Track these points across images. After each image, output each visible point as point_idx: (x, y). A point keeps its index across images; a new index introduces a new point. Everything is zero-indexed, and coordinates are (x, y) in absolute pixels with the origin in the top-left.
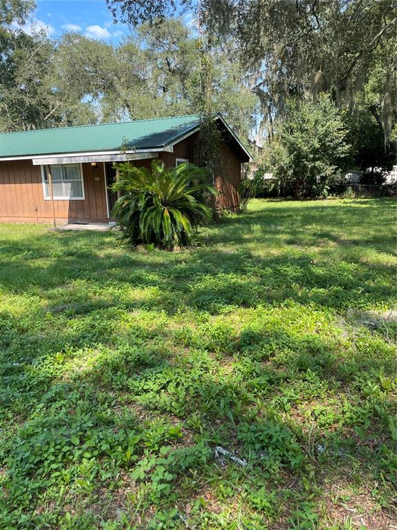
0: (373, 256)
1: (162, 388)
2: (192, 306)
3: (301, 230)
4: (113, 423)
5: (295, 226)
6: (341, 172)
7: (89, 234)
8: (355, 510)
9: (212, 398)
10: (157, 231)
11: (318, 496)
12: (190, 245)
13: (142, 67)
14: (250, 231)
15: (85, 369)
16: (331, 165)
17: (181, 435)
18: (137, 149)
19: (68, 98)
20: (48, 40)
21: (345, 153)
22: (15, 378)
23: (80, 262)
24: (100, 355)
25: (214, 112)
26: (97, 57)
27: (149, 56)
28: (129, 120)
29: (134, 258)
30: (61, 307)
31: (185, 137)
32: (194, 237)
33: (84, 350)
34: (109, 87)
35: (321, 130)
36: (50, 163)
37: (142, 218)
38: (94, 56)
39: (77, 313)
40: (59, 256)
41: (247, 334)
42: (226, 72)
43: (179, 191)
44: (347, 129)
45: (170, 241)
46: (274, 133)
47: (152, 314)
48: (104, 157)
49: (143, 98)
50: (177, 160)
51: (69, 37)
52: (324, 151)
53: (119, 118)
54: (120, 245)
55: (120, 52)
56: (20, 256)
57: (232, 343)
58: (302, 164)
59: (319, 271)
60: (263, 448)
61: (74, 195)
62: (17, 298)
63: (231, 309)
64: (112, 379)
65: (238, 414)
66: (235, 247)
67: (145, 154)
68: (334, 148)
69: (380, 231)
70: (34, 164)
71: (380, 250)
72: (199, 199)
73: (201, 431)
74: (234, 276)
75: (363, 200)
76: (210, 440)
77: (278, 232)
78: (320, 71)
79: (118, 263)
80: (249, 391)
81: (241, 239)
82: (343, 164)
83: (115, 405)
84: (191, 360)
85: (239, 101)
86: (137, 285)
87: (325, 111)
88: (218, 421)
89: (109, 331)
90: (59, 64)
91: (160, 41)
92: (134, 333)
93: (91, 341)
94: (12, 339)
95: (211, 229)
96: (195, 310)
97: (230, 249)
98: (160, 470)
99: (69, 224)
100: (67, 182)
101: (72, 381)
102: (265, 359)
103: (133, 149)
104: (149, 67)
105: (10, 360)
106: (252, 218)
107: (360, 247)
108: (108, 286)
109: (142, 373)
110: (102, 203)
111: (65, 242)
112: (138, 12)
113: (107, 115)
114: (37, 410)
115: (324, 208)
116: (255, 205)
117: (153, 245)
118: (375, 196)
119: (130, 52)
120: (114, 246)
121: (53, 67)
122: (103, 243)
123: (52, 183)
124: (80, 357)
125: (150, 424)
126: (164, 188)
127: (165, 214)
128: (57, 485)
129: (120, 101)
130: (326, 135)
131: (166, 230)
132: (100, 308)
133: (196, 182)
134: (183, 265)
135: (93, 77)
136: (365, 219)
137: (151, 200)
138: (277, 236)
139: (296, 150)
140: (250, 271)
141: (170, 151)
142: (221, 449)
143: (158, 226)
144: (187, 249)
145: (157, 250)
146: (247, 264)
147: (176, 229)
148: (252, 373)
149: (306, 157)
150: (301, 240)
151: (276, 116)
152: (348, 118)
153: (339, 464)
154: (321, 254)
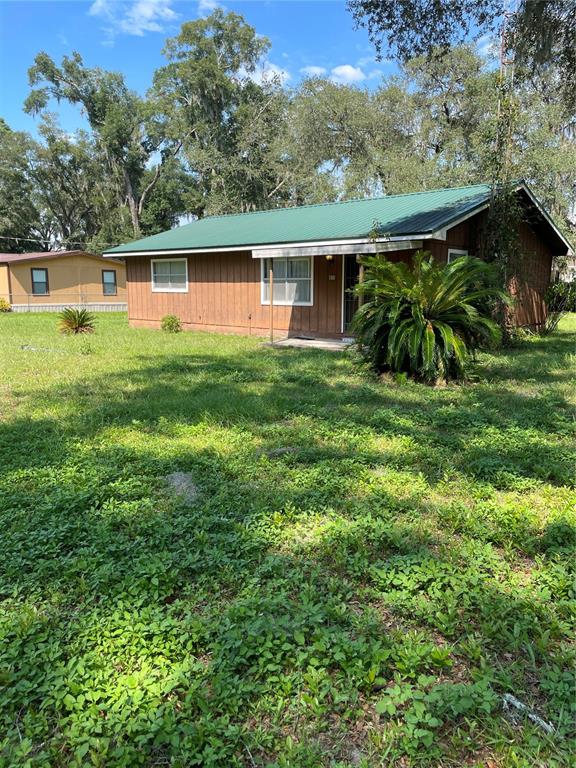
1: (421, 588)
2: (465, 471)
4: (349, 624)
7: (316, 353)
9: (499, 617)
10: (414, 354)
12: (462, 378)
13: (407, 118)
14: (564, 364)
15: (311, 541)
17: (449, 663)
18: (392, 235)
19: (301, 167)
20: (282, 90)
22: (223, 538)
23: (303, 391)
24: (330, 524)
25: (515, 179)
26: (346, 109)
27: (420, 103)
28: (382, 195)
29: (377, 391)
30: (279, 450)
31: (466, 217)
32: (469, 367)
33: (309, 513)
34: (358, 150)
36: (273, 256)
37: (393, 335)
38: (341, 107)
39: (300, 461)
40: (277, 381)
41: (559, 528)
42: (538, 118)
43: (452, 298)
45: (431, 371)
47: (404, 477)
48: (345, 248)
49: (405, 162)
50: (450, 251)
51: (310, 84)
53: (368, 192)
54: (358, 371)
55: (378, 100)
56: (228, 377)
57: (533, 539)
61: (300, 300)
62: (225, 432)
63: (530, 485)
64: (348, 561)
65: (542, 650)
66: (537, 387)
67: (405, 242)
70: (254, 256)
72: (483, 310)
73: (483, 665)
74: (536, 433)
76: (496, 681)
79: (354, 397)
80: (561, 618)
81: (548, 375)
83: (350, 600)
84: (465, 554)
86: (381, 431)
88: (509, 655)
89: (342, 491)
90: (293, 122)
91: (437, 80)
92: (378, 501)
93: (319, 503)
94: (219, 485)
95: (496, 356)
96: (471, 479)
97: (528, 391)
98: (420, 708)
99: (289, 337)
100: (293, 282)
101: (292, 554)
103: (387, 236)
104: (418, 119)
105: (216, 513)
106: (566, 344)
108: (342, 428)
109: (390, 560)
110: (336, 312)
111: (284, 362)
112: (412, 42)
113: (352, 189)
114: (251, 586)
116: (571, 322)
117: (405, 375)
119: (392, 98)
120: (349, 374)
121: (286, 127)
122: (334, 368)
123: (274, 282)
124: (304, 523)
125: (403, 638)
126: (430, 292)
127: (427, 331)
128: (273, 694)
129: (372, 168)
131: (426, 354)
132: (330, 458)
133: (478, 284)
134: (451, 409)
135: (337, 137)
137: (408, 310)
140: (562, 428)
141: (439, 238)
142: (513, 698)
143: (416, 348)
144: (457, 384)
145: (411, 382)
146: (559, 416)
147: (442, 354)
148: (567, 591)
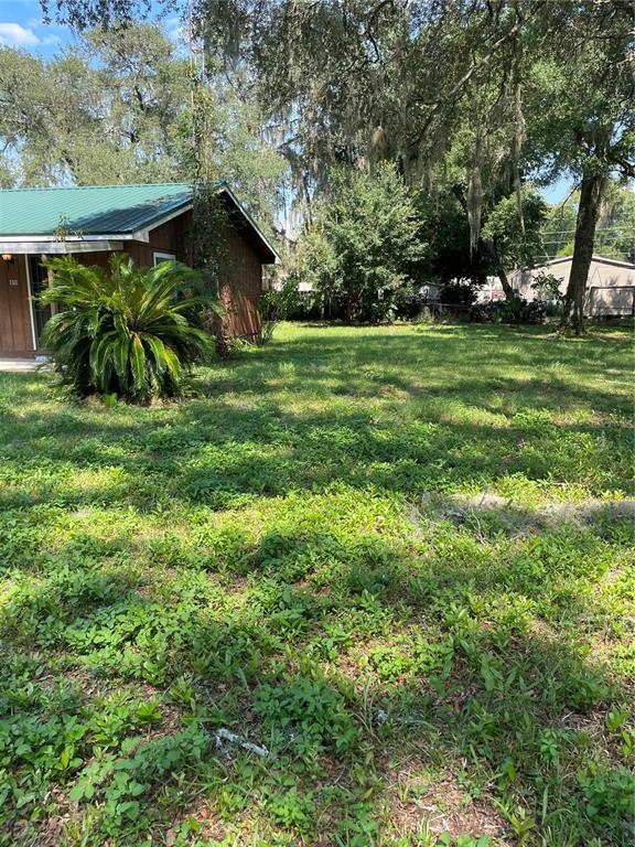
0: (459, 412)
1: (126, 640)
2: (181, 497)
3: (355, 371)
4: (39, 706)
5: (346, 366)
6: (414, 285)
8: (434, 808)
9: (212, 648)
10: (122, 372)
11: (378, 792)
12: (179, 395)
13: (94, 98)
14: (278, 374)
16: (398, 273)
17: (158, 716)
18: (84, 234)
21: (419, 255)
24: (15, 589)
25: (216, 180)
26: (14, 77)
27: (106, 81)
28: (72, 185)
29: (80, 418)
31: (169, 218)
32: (184, 383)
34: (35, 128)
35: (384, 219)
37: (95, 350)
38: (9, 74)
41: (271, 540)
42: (235, 117)
43: (159, 306)
44: (421, 218)
45: (144, 390)
46: (314, 219)
47: (112, 514)
48: (26, 247)
49: (96, 149)
50: (156, 255)
52: (388, 251)
53: (54, 180)
54: (56, 396)
55: (56, 71)
57: (247, 556)
58: (356, 270)
59: (382, 436)
60: (293, 723)
63: (246, 500)
64: (37, 629)
65: (254, 671)
66: (253, 398)
67: (102, 242)
68: (403, 248)
69: (469, 374)
71: (468, 403)
72: (193, 320)
73: (193, 707)
74: (252, 445)
75: (445, 327)
76: (207, 720)
77: (321, 375)
78: (380, 127)
79: (51, 427)
80: (272, 632)
81: (263, 386)
82: (416, 271)
83: (42, 675)
84: (177, 588)
85: (257, 164)
86: (85, 465)
87: (389, 190)
88: (222, 687)
89: (32, 545)
91: (124, 58)
92: (79, 549)
95: (214, 369)
96: (186, 504)
97: (245, 403)
98: (122, 779)
102: (298, 577)
103: (79, 234)
104: (106, 100)
106: (281, 353)
107: (441, 398)
108: (33, 467)
109: (91, 616)
110: (24, 325)
112: (86, 7)
113: (31, 175)
115: (389, 338)
116: (285, 331)
117: (114, 396)
118: (462, 322)
119: (74, 72)
120: (45, 398)
122: (24, 394)
125: (106, 703)
126: (134, 301)
127: (135, 345)
129: (56, 152)
130: (391, 226)
131: (136, 371)
132: (17, 506)
133: (188, 291)
134: (167, 430)
135: (6, 109)
136: (447, 355)
137: (110, 320)
138: (320, 382)
139: (347, 248)
140: (277, 437)
141: (142, 240)
142: (226, 731)
143: (123, 365)
144: (174, 402)
145: (122, 404)
146: (273, 426)
147: (155, 369)
148: (278, 603)
149: (362, 259)
150: (356, 388)
151: (316, 193)
152: (422, 203)
153: (409, 736)
154: (384, 409)
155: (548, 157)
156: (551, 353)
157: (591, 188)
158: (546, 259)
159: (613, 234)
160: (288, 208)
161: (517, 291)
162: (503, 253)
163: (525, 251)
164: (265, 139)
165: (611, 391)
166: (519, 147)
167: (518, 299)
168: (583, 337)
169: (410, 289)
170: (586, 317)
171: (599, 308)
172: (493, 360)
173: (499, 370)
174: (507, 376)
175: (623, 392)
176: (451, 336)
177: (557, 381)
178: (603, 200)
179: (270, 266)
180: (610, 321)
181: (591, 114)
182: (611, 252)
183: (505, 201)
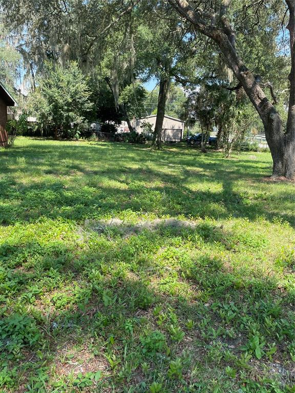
0: (107, 182)
3: (58, 163)
5: (53, 160)
6: (88, 122)
8: (77, 363)
11: (49, 361)
16: (80, 116)
21: (90, 108)
35: (72, 89)
41: (4, 248)
44: (91, 91)
46: (36, 86)
52: (75, 105)
58: (59, 113)
59: (68, 194)
60: (8, 337)
68: (82, 104)
69: (112, 165)
71: (110, 178)
75: (103, 143)
77: (39, 164)
78: (67, 44)
81: (7, 169)
82: (89, 116)
85: (4, 54)
87: (74, 76)
102: (18, 265)
106: (19, 152)
107: (98, 176)
115: (76, 147)
116: (21, 141)
118: (111, 141)
130: (76, 93)
136: (103, 156)
138: (38, 167)
139: (54, 102)
140: (12, 195)
146: (10, 190)
148: (5, 279)
149: (62, 108)
150: (57, 171)
151: (37, 73)
152: (90, 83)
153: (68, 333)
154: (71, 181)
155: (146, 69)
156: (148, 157)
157: (164, 85)
158: (147, 115)
159: (173, 106)
160: (22, 78)
161: (134, 128)
162: (128, 111)
163: (137, 111)
164: (9, 41)
165: (170, 173)
166: (133, 63)
167: (135, 132)
168: (161, 150)
169: (86, 124)
170: (162, 142)
171: (168, 138)
172: (123, 159)
173: (125, 163)
174: (128, 166)
175: (174, 174)
176: (105, 147)
177: (149, 169)
178: (168, 91)
179: (12, 107)
180: (171, 144)
181: (163, 53)
182: (172, 113)
183: (128, 87)
